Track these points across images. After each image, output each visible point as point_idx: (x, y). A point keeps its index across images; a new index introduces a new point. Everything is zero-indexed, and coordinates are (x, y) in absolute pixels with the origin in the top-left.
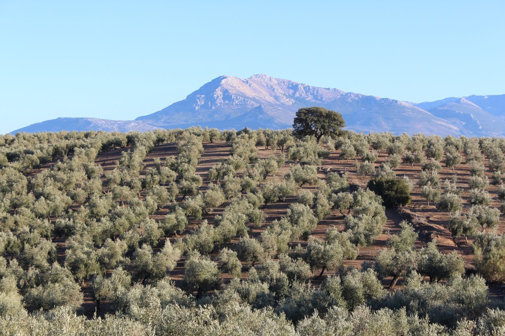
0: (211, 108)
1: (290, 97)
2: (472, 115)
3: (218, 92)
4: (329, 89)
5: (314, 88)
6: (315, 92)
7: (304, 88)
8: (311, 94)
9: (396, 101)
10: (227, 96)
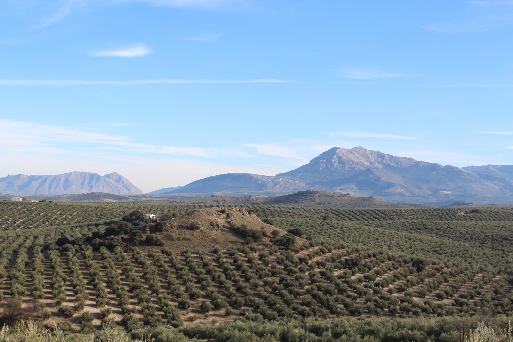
0: (331, 169)
1: (379, 163)
2: (507, 179)
3: (335, 159)
4: (406, 158)
5: (396, 157)
6: (396, 160)
7: (389, 157)
8: (394, 161)
9: (457, 168)
10: (341, 161)
